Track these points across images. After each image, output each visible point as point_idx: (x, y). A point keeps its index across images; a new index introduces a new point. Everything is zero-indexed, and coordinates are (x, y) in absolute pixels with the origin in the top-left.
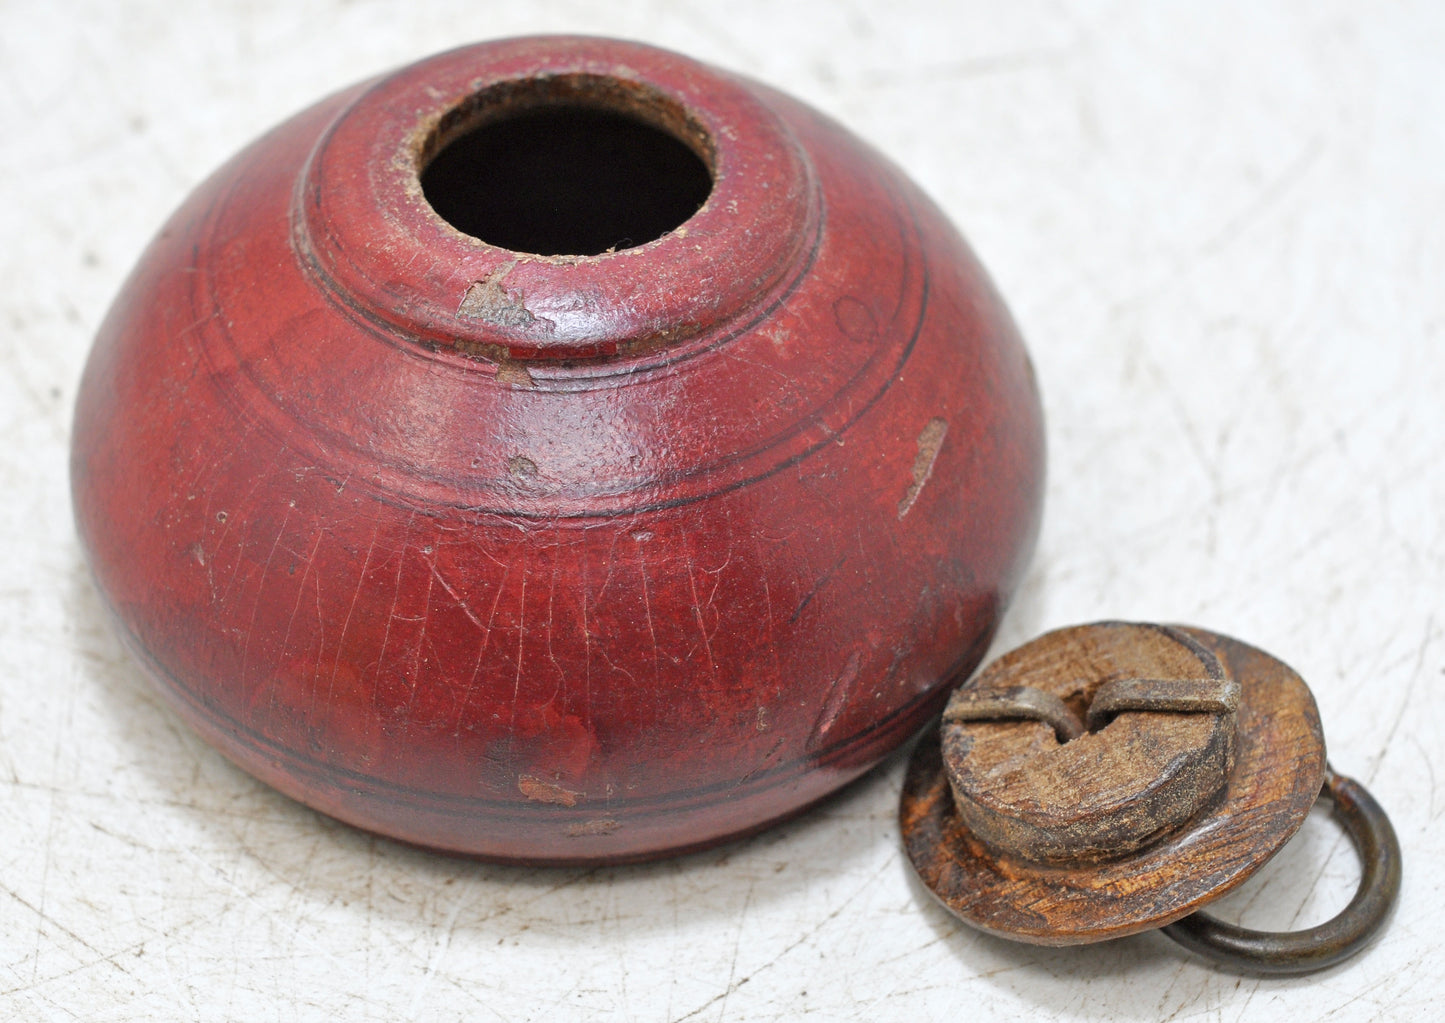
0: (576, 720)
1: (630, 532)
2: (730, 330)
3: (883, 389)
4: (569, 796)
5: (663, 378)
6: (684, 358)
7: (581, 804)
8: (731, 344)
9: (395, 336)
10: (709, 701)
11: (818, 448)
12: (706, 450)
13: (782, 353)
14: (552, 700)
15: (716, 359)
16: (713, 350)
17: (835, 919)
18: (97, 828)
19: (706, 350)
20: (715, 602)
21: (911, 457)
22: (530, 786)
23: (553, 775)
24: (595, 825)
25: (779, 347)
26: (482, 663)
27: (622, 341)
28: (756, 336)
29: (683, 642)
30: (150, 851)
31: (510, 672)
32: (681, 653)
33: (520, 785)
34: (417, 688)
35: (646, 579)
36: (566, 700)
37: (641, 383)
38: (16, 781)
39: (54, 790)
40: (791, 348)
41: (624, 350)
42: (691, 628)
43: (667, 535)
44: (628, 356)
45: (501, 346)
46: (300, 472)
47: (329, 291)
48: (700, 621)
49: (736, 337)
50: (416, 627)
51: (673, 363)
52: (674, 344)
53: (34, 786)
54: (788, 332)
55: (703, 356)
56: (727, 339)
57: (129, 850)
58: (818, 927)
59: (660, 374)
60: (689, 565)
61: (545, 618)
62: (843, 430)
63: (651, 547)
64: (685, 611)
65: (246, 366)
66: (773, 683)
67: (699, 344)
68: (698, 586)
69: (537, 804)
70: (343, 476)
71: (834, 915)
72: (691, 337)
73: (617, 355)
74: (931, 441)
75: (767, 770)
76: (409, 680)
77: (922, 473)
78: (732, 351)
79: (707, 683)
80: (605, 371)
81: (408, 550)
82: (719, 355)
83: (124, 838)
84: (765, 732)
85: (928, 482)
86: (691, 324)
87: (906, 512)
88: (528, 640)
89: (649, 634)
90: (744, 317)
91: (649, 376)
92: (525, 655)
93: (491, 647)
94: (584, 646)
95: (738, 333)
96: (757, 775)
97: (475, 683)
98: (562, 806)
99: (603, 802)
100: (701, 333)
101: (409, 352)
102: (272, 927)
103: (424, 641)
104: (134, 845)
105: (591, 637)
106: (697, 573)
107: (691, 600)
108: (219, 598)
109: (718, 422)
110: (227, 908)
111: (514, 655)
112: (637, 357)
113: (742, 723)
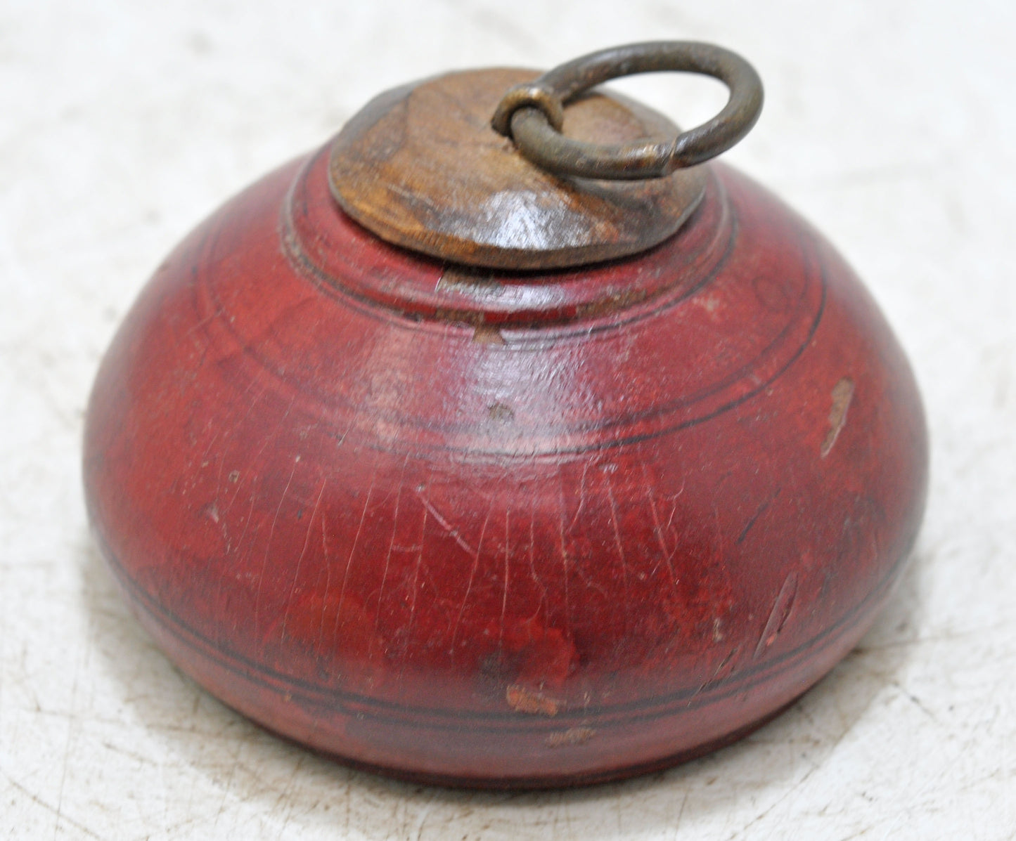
0: (557, 633)
1: (597, 465)
2: (669, 298)
3: (801, 350)
4: (552, 705)
5: (616, 336)
6: (633, 320)
7: (562, 712)
8: (672, 310)
9: (383, 313)
10: (672, 613)
11: (751, 395)
12: (657, 395)
13: (715, 318)
14: (535, 615)
15: (661, 320)
16: (658, 314)
17: (762, 820)
18: (109, 746)
19: (650, 314)
20: (674, 523)
21: (827, 407)
22: (518, 696)
23: (538, 684)
24: (573, 734)
25: (712, 313)
26: (473, 585)
27: (581, 305)
28: (691, 303)
29: (648, 560)
30: (155, 765)
31: (497, 591)
32: (647, 570)
33: (508, 697)
34: (416, 611)
35: (613, 505)
36: (548, 615)
37: (598, 341)
38: (39, 709)
39: (72, 717)
40: (722, 314)
41: (582, 312)
42: (654, 548)
43: (630, 466)
44: (586, 318)
45: (478, 313)
46: (304, 431)
47: (320, 282)
48: (662, 541)
49: (675, 303)
50: (413, 556)
51: (624, 324)
52: (624, 308)
53: (54, 713)
54: (718, 302)
55: (649, 318)
56: (668, 305)
57: (136, 764)
58: (746, 828)
59: (613, 333)
60: (649, 492)
61: (528, 541)
62: (770, 382)
63: (617, 478)
64: (649, 532)
65: (250, 349)
66: (725, 598)
67: (646, 308)
68: (659, 513)
69: (524, 714)
70: (344, 430)
71: (760, 817)
72: (637, 303)
73: (576, 318)
74: (842, 396)
75: (721, 679)
76: (408, 604)
77: (837, 421)
78: (674, 314)
79: (669, 597)
80: (568, 331)
81: (403, 490)
82: (663, 317)
83: (133, 755)
84: (720, 642)
85: (844, 430)
86: (638, 291)
87: (827, 452)
88: (514, 564)
89: (618, 553)
90: (681, 288)
91: (605, 335)
92: (511, 577)
93: (480, 571)
94: (561, 565)
95: (676, 300)
96: (714, 684)
97: (468, 602)
98: (546, 716)
99: (581, 710)
100: (646, 299)
101: (396, 325)
102: (262, 825)
103: (421, 568)
104: (142, 760)
105: (568, 557)
106: (656, 500)
107: (652, 523)
108: (232, 548)
109: (666, 373)
110: (222, 810)
111: (501, 575)
112: (593, 319)
113: (700, 634)
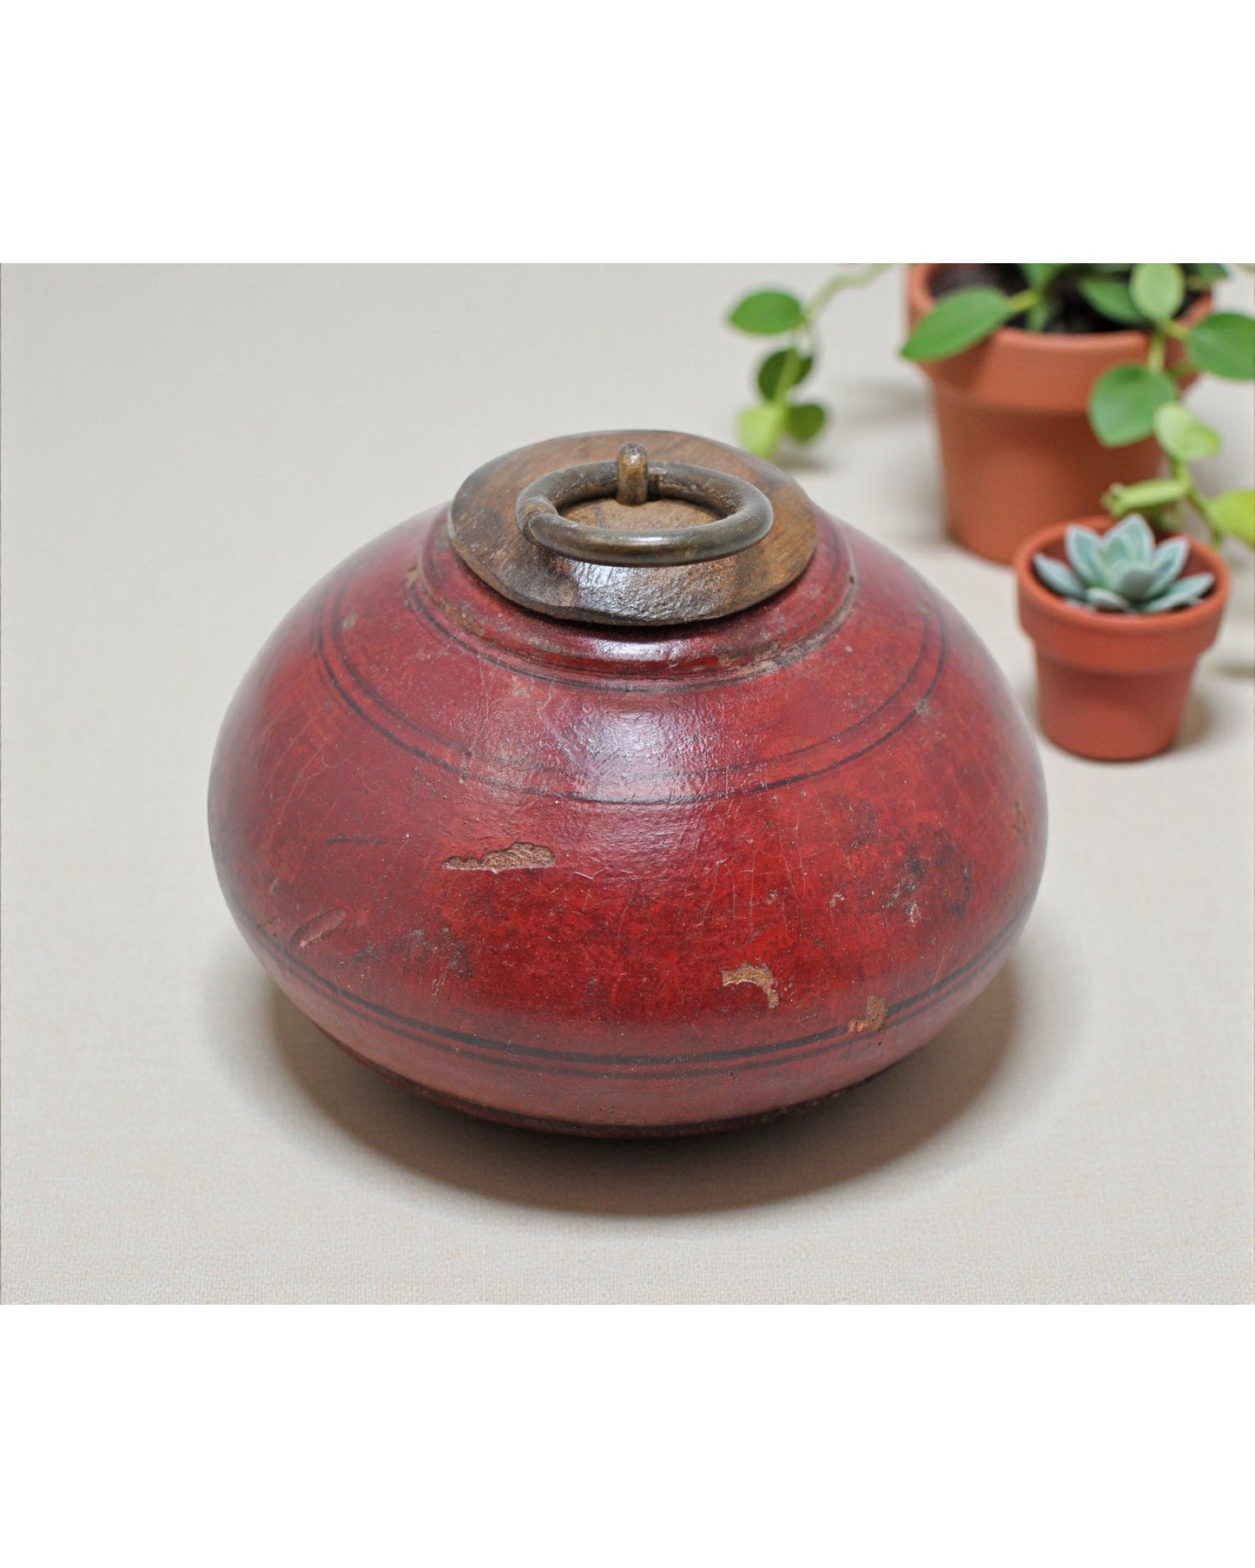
2: (501, 657)
8: (491, 664)
15: (475, 662)
16: (479, 657)
19: (475, 652)
25: (510, 696)
28: (510, 677)
49: (499, 664)
54: (528, 696)
55: (470, 653)
56: (493, 659)
67: (478, 645)
78: (486, 668)
82: (477, 662)
87: (452, 868)
90: (519, 661)
95: (503, 664)
100: (487, 641)
